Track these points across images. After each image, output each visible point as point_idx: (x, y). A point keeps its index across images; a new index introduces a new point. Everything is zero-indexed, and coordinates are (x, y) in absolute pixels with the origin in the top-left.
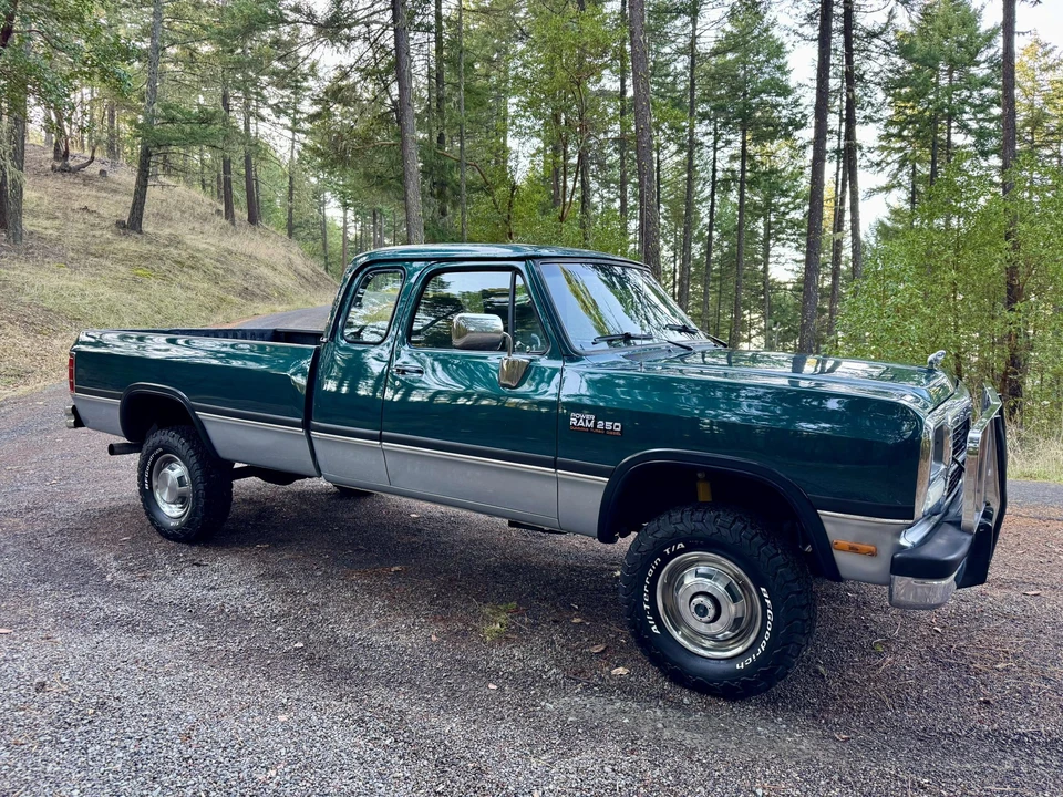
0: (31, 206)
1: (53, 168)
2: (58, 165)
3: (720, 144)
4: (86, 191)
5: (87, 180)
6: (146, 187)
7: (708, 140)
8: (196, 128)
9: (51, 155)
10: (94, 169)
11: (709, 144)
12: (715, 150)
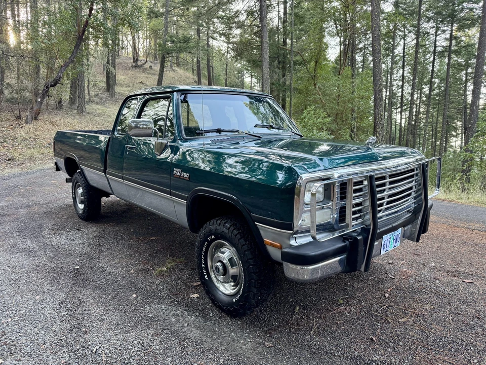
0: (121, 82)
1: (132, 66)
2: (134, 64)
3: (439, 32)
4: (143, 75)
5: (145, 70)
6: (163, 72)
7: (432, 31)
8: (182, 44)
9: (132, 61)
10: (147, 66)
11: (433, 32)
12: (436, 36)
